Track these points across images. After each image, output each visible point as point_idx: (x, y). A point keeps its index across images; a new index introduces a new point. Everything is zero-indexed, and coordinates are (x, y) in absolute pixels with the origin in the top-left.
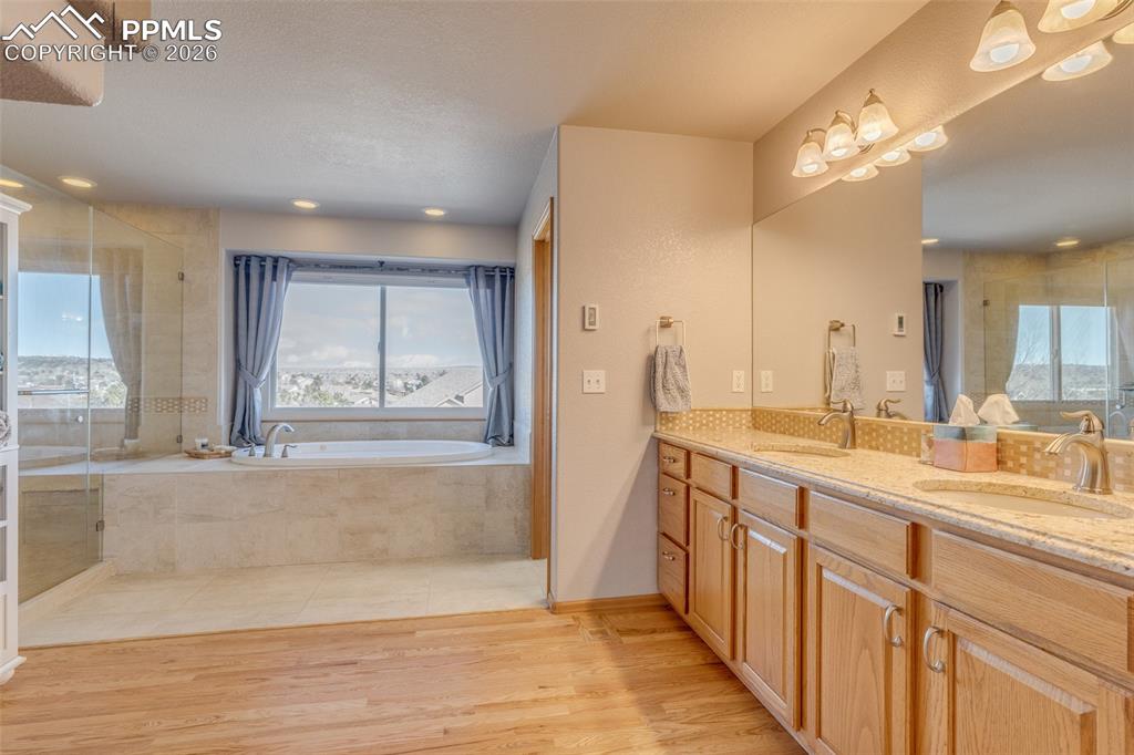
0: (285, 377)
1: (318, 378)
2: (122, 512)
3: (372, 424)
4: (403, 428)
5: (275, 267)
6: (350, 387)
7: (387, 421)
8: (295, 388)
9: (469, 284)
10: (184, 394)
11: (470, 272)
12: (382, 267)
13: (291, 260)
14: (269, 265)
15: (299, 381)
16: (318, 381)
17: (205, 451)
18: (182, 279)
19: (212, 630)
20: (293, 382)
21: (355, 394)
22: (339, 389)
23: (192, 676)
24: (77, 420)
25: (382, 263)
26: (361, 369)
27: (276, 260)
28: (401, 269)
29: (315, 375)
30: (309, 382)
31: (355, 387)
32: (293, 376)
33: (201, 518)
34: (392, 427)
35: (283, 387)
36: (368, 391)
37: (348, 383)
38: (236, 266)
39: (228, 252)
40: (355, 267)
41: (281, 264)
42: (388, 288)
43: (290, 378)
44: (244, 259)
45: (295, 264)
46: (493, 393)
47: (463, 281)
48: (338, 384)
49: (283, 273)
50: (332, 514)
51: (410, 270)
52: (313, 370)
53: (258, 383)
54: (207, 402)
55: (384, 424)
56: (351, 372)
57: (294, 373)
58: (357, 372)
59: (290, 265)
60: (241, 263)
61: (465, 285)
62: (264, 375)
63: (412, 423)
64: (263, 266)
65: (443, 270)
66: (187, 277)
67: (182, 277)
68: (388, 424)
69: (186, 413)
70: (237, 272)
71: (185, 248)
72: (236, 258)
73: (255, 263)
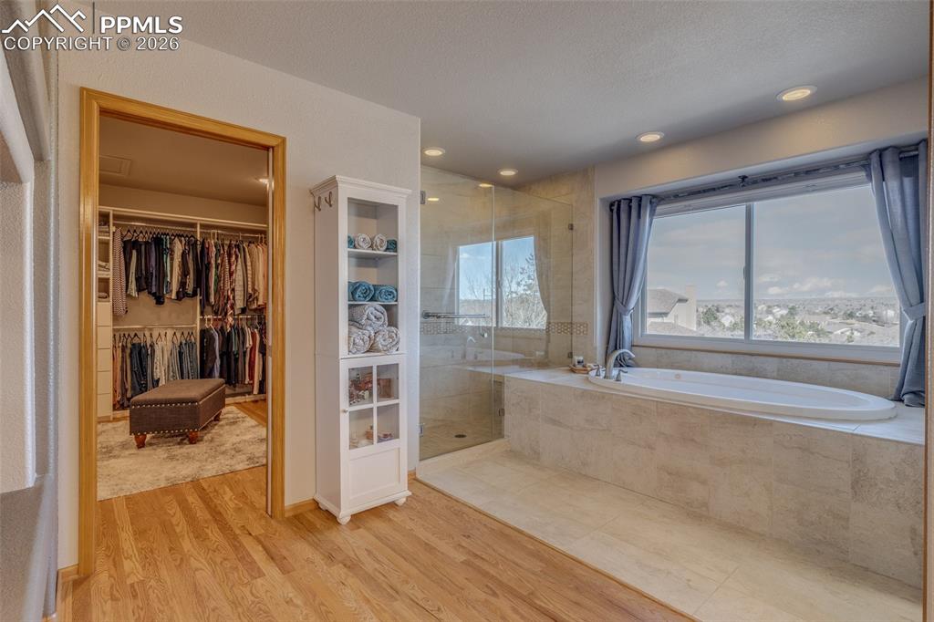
0: (762, 307)
1: (793, 308)
2: (513, 405)
4: (771, 365)
5: (640, 206)
6: (828, 318)
8: (770, 318)
9: (869, 176)
10: (575, 320)
11: (873, 162)
12: (745, 182)
13: (654, 196)
14: (634, 204)
15: (774, 311)
16: (793, 311)
17: (579, 367)
18: (572, 229)
19: (511, 523)
20: (769, 312)
21: (835, 324)
22: (815, 319)
23: (463, 558)
24: (483, 336)
25: (744, 178)
26: (840, 300)
27: (640, 198)
28: (768, 179)
29: (791, 305)
30: (784, 312)
31: (835, 316)
32: (769, 307)
33: (554, 422)
34: (757, 361)
35: (758, 316)
36: (848, 321)
37: (825, 313)
38: (612, 210)
39: (603, 200)
40: (714, 189)
41: (645, 200)
42: (756, 204)
43: (765, 309)
44: (616, 203)
45: (657, 199)
47: (863, 174)
48: (814, 313)
49: (646, 210)
50: (651, 447)
51: (780, 178)
52: (790, 301)
53: (626, 311)
54: (587, 327)
55: (748, 358)
56: (830, 303)
57: (769, 304)
58: (837, 302)
59: (653, 200)
60: (615, 208)
61: (866, 180)
62: (632, 304)
63: (784, 360)
64: (630, 207)
65: (828, 167)
66: (575, 227)
67: (571, 227)
68: (753, 358)
69: (574, 334)
70: (612, 216)
71: (574, 204)
72: (612, 205)
73: (624, 206)
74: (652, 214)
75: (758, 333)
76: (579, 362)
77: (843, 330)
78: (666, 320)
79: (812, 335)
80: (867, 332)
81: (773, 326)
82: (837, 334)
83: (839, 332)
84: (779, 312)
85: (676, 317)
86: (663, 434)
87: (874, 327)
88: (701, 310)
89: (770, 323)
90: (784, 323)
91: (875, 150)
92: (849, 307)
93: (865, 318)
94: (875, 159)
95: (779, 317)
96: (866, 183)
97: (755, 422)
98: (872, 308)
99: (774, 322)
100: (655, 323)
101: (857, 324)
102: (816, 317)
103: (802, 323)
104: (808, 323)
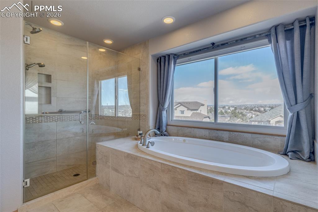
1: (236, 108)
3: (210, 131)
4: (226, 135)
5: (169, 59)
6: (245, 111)
7: (217, 130)
8: (229, 111)
10: (141, 113)
11: (272, 33)
12: (214, 46)
14: (167, 58)
15: (230, 108)
20: (229, 109)
21: (247, 112)
22: (242, 111)
25: (213, 44)
26: (249, 105)
27: (169, 56)
30: (233, 109)
31: (247, 110)
32: (229, 107)
34: (220, 133)
36: (251, 111)
37: (245, 109)
38: (158, 62)
40: (200, 50)
41: (171, 57)
42: (219, 57)
43: (228, 108)
44: (160, 58)
45: (176, 56)
46: (292, 117)
47: (267, 40)
48: (242, 109)
49: (172, 62)
50: (158, 190)
51: (229, 43)
52: (235, 105)
53: (163, 109)
54: (146, 116)
55: (216, 131)
56: (246, 106)
57: (229, 106)
58: (248, 106)
59: (175, 56)
60: (159, 61)
61: (268, 43)
62: (166, 106)
63: (231, 133)
64: (165, 60)
65: (251, 37)
66: (141, 69)
67: (139, 69)
68: (218, 132)
69: (141, 120)
70: (158, 64)
71: (141, 59)
72: (158, 60)
73: (163, 60)
74: (175, 64)
75: (220, 120)
76: (140, 134)
77: (250, 114)
78: (197, 112)
79: (241, 116)
80: (256, 115)
81: (230, 113)
82: (248, 116)
83: (249, 115)
84: (232, 109)
85: (201, 111)
86: (165, 183)
87: (258, 113)
88: (209, 108)
89: (229, 112)
90: (233, 112)
91: (273, 26)
92: (251, 107)
93: (256, 111)
94: (273, 31)
95: (232, 110)
96: (269, 44)
97: (213, 181)
98: (257, 107)
99: (230, 112)
100: (194, 113)
101: (253, 113)
102: (242, 110)
103: (238, 112)
104: (240, 112)
